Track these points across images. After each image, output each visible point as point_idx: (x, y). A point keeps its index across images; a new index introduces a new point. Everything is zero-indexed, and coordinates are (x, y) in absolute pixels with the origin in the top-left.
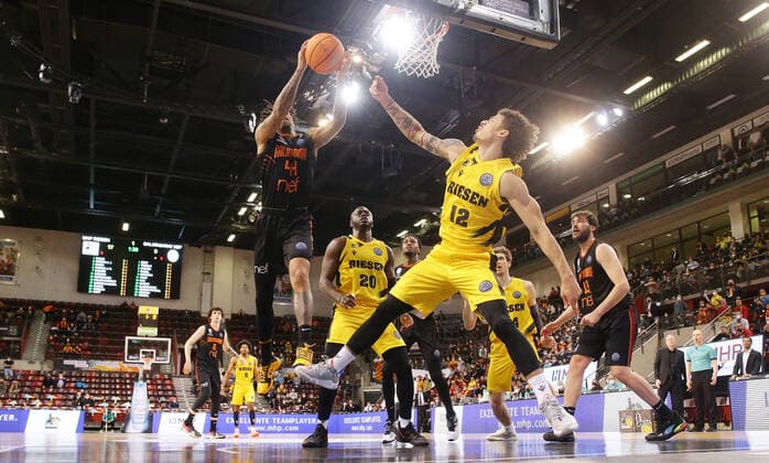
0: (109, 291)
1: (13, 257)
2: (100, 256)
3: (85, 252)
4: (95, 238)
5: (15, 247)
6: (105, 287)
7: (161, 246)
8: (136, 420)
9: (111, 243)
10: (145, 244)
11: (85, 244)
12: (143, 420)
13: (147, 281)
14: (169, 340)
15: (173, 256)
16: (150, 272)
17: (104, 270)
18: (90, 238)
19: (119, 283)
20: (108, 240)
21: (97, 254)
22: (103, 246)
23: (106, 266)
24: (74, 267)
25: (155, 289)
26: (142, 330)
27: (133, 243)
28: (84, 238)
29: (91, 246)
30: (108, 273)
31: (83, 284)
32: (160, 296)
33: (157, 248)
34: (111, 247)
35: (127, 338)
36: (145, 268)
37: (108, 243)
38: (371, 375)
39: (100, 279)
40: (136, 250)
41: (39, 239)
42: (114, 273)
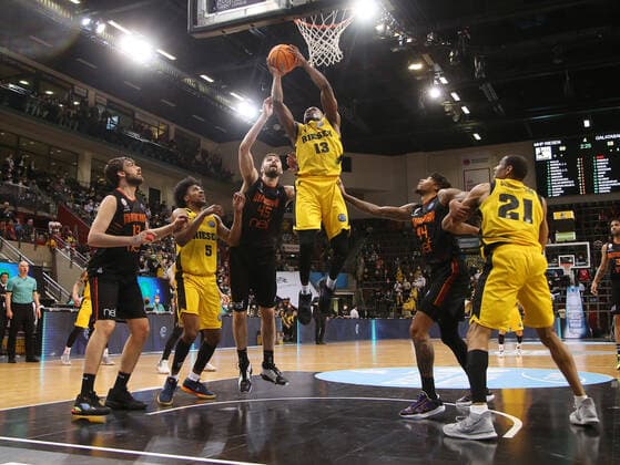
0: (568, 192)
2: (553, 159)
3: (539, 158)
4: (546, 143)
6: (563, 188)
7: (614, 136)
9: (562, 145)
10: (598, 138)
11: (538, 150)
13: (605, 176)
16: (608, 166)
17: (559, 172)
18: (541, 144)
19: (577, 182)
20: (559, 142)
21: (551, 158)
22: (555, 149)
23: (561, 167)
25: (615, 183)
26: (560, 237)
27: (585, 140)
28: (536, 145)
29: (544, 152)
30: (564, 175)
33: (610, 140)
34: (563, 148)
36: (601, 163)
37: (559, 145)
39: (558, 181)
40: (589, 146)
42: (570, 173)
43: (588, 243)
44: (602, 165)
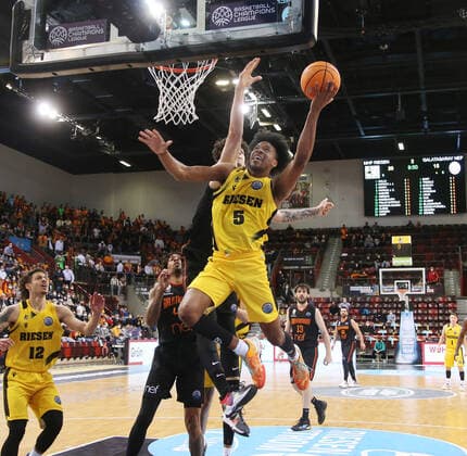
0: (394, 212)
1: (306, 191)
2: (382, 178)
3: (368, 176)
4: (375, 162)
5: (307, 181)
6: (389, 208)
7: (441, 159)
8: (405, 351)
9: (390, 165)
10: (425, 160)
11: (367, 169)
12: (412, 351)
13: (430, 198)
15: (455, 168)
16: (433, 188)
17: (387, 192)
18: (371, 162)
19: (403, 203)
20: (387, 162)
21: (379, 177)
22: (383, 168)
23: (388, 187)
24: (360, 192)
25: (439, 205)
26: (396, 261)
27: (412, 161)
28: (365, 163)
29: (373, 171)
30: (392, 195)
31: (369, 208)
32: (446, 212)
33: (436, 162)
34: (391, 168)
36: (427, 185)
37: (387, 165)
39: (385, 201)
40: (415, 167)
41: (327, 171)
42: (397, 194)
43: (423, 269)
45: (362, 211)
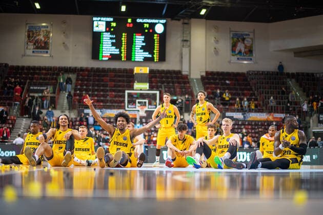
0: (114, 57)
1: (47, 37)
2: (106, 31)
3: (96, 29)
4: (102, 19)
5: (48, 29)
6: (111, 55)
7: (150, 21)
9: (113, 22)
10: (139, 20)
11: (95, 24)
13: (141, 49)
14: (158, 92)
15: (159, 29)
16: (143, 42)
17: (110, 42)
18: (99, 19)
19: (121, 52)
20: (112, 19)
21: (104, 30)
22: (108, 24)
23: (111, 38)
24: (89, 41)
25: (147, 55)
26: (137, 85)
28: (94, 19)
29: (100, 25)
30: (113, 44)
31: (95, 53)
32: (151, 60)
33: (147, 23)
34: (114, 24)
35: (127, 92)
37: (111, 22)
38: (319, 118)
39: (107, 48)
41: (64, 22)
42: (117, 44)
44: (139, 40)
45: (90, 56)
